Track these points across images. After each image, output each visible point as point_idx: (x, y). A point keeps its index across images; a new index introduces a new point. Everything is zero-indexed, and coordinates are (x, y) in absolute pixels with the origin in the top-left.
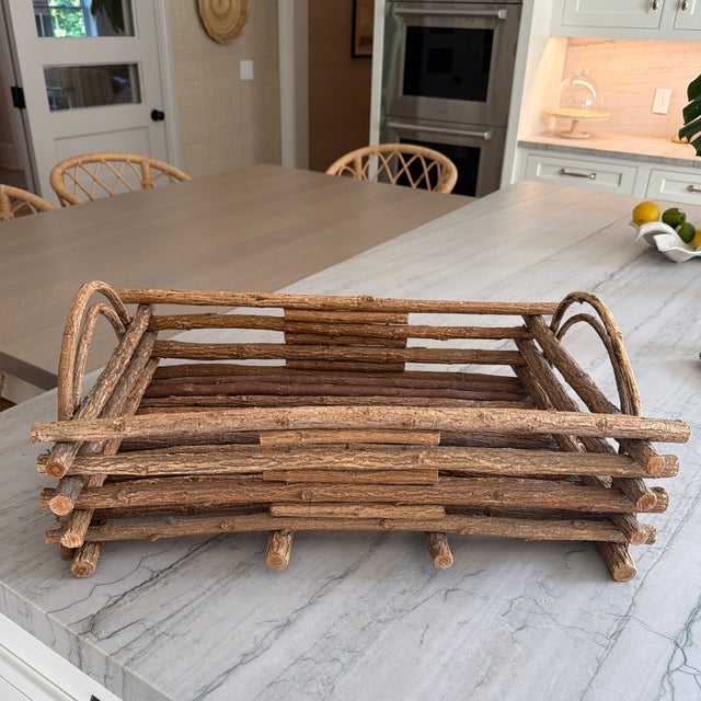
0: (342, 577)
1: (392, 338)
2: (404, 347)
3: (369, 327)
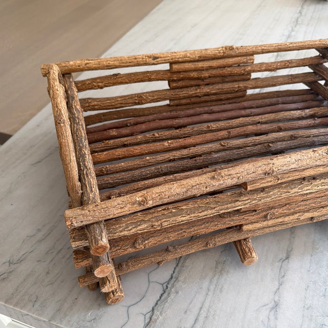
0: (287, 258)
1: (243, 74)
2: (249, 79)
3: (229, 69)
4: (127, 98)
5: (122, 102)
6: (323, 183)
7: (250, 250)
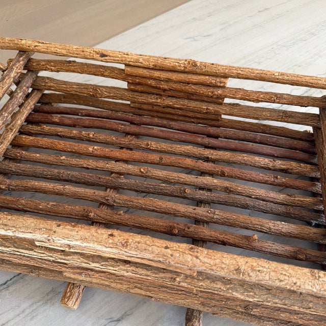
1: (212, 97)
2: (222, 103)
3: (193, 87)
4: (82, 87)
5: (76, 90)
6: (133, 270)
7: (70, 296)
